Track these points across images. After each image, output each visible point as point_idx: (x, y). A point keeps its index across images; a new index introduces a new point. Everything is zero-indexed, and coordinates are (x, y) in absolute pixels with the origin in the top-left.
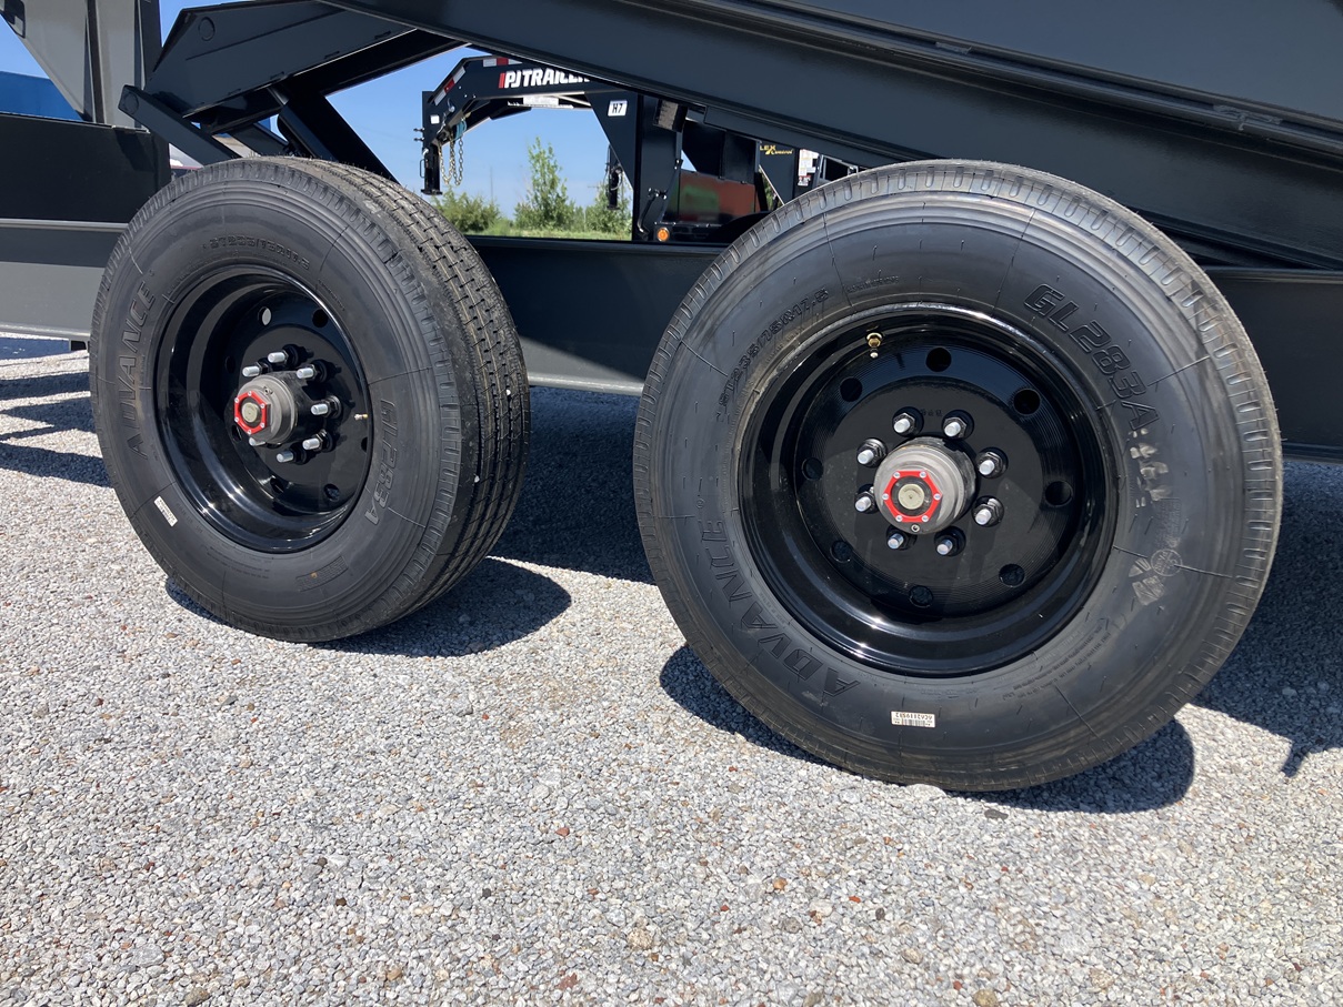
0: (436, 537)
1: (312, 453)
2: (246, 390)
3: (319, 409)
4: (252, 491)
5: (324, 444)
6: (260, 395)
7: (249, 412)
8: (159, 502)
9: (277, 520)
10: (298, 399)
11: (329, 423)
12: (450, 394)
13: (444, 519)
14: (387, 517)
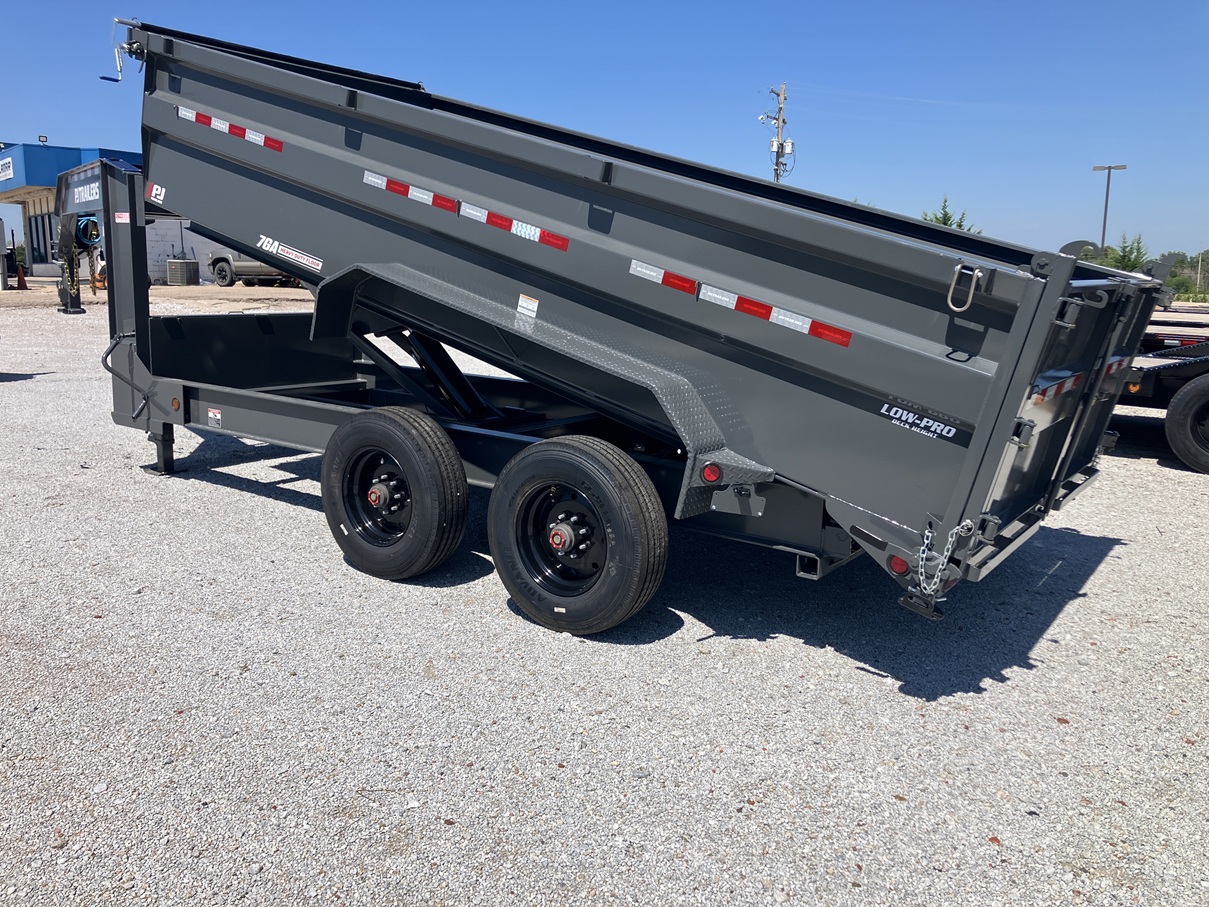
0: (430, 544)
1: (395, 511)
2: (373, 489)
3: (397, 496)
4: (375, 523)
5: (399, 508)
6: (377, 491)
7: (373, 497)
8: (342, 526)
9: (382, 535)
10: (390, 492)
11: (401, 501)
12: (436, 496)
13: (433, 538)
14: (415, 536)
